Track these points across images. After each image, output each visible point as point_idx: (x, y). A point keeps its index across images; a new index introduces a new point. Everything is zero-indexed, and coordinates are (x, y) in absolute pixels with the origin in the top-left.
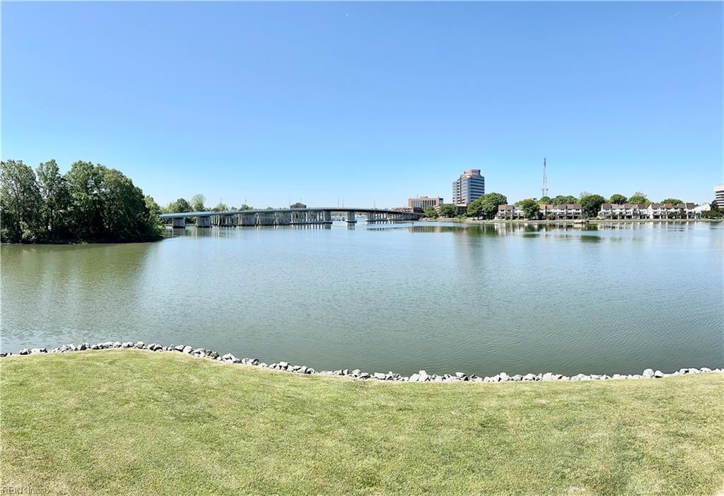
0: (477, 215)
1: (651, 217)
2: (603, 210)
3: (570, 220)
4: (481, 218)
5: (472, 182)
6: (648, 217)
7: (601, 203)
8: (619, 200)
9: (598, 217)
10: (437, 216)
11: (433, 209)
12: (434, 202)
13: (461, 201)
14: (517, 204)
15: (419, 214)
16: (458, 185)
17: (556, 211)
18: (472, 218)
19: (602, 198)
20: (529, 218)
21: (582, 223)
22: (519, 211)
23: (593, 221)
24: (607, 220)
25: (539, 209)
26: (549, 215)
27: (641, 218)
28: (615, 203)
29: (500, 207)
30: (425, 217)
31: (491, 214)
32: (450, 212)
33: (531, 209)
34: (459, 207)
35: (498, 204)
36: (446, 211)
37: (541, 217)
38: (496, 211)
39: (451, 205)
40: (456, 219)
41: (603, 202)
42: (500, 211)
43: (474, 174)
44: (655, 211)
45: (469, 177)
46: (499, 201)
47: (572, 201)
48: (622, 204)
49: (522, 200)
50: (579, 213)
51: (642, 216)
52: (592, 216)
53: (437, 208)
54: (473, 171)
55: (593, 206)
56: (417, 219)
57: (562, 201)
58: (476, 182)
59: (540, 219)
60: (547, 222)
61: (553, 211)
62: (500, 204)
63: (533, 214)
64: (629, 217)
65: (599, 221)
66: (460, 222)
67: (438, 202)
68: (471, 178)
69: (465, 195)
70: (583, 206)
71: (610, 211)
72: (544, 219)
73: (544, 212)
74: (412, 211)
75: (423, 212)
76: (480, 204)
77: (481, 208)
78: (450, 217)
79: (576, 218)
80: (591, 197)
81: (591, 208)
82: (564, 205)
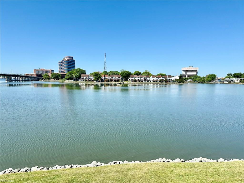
0: (71, 79)
1: (152, 81)
2: (130, 78)
3: (116, 82)
4: (73, 80)
5: (69, 62)
6: (150, 82)
7: (130, 75)
8: (138, 74)
9: (128, 81)
10: (50, 79)
11: (47, 75)
12: (48, 72)
13: (63, 71)
14: (91, 74)
15: (40, 77)
16: (61, 64)
17: (109, 78)
18: (68, 80)
19: (130, 72)
20: (97, 81)
21: (121, 83)
22: (92, 78)
23: (126, 83)
24: (132, 82)
25: (101, 77)
26: (106, 80)
27: (147, 82)
28: (136, 75)
29: (82, 75)
30: (43, 79)
31: (78, 79)
32: (57, 77)
33: (97, 76)
34: (62, 75)
35: (81, 74)
36: (55, 76)
37: (102, 80)
38: (80, 77)
39: (57, 73)
40: (61, 80)
41: (131, 74)
42: (82, 77)
43: (70, 58)
44: (154, 78)
45: (67, 60)
46: (82, 72)
47: (117, 73)
48: (139, 75)
49: (93, 72)
50: (119, 79)
51: (148, 81)
52: (126, 81)
53: (50, 75)
54: (69, 57)
55: (126, 76)
56: (38, 80)
57: (112, 74)
58: (71, 63)
59: (102, 81)
60: (105, 83)
61: (107, 78)
62: (82, 74)
63: (98, 79)
64: (142, 81)
65: (129, 83)
66: (62, 82)
67: (50, 72)
68: (68, 61)
69: (65, 69)
70: (121, 76)
71: (133, 78)
72: (103, 82)
73: (103, 78)
74: (36, 76)
75: (42, 76)
76: (72, 73)
77: (73, 76)
78: (57, 79)
79: (118, 81)
80: (125, 72)
81: (125, 77)
82: (113, 75)
